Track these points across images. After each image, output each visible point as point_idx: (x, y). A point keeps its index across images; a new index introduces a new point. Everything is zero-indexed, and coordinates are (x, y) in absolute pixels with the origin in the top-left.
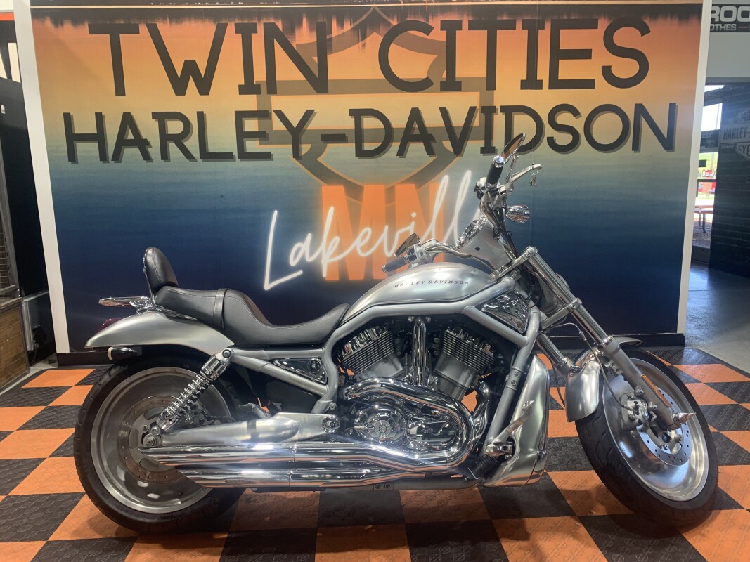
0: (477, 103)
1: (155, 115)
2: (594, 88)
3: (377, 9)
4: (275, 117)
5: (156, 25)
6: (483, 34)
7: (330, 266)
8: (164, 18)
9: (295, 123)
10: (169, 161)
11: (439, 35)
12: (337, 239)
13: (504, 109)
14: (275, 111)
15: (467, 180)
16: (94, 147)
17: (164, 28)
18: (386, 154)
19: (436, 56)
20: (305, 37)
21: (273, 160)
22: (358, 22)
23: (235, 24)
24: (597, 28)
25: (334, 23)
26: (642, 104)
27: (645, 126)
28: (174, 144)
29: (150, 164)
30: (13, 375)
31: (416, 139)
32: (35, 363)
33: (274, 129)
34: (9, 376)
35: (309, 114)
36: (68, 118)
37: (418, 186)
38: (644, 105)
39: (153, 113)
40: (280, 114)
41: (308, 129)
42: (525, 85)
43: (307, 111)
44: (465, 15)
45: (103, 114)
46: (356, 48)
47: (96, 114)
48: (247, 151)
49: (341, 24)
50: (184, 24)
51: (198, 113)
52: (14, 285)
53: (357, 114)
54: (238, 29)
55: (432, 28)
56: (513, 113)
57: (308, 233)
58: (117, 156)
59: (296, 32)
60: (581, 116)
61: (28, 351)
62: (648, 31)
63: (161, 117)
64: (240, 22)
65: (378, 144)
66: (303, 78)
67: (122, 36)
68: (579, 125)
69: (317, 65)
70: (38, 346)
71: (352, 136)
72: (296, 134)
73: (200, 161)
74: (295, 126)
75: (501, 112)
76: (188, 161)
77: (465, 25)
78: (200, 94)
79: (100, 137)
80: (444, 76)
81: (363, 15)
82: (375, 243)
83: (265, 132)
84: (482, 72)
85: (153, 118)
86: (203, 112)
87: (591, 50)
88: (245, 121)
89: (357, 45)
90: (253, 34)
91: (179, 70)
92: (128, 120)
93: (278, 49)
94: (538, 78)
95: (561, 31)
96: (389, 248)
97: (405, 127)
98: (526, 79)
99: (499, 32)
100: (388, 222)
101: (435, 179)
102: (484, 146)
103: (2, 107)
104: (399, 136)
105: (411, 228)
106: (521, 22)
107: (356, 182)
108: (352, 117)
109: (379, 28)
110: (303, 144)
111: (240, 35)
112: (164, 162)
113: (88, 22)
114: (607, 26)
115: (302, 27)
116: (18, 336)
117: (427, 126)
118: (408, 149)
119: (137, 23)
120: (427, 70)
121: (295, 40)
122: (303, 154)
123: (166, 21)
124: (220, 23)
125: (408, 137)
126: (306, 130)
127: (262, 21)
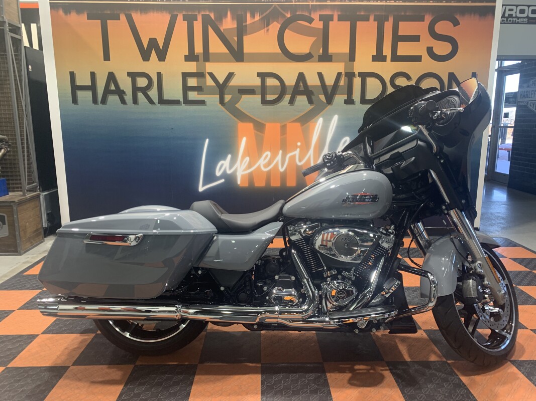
0: (342, 70)
1: (129, 74)
2: (421, 61)
3: (277, 6)
4: (208, 77)
5: (131, 14)
6: (348, 24)
7: (243, 176)
8: (137, 10)
10: (139, 105)
11: (318, 24)
13: (360, 74)
14: (209, 73)
15: (335, 121)
16: (89, 94)
17: (136, 17)
18: (281, 103)
19: (316, 38)
20: (229, 24)
21: (206, 105)
22: (264, 14)
23: (183, 15)
24: (424, 21)
25: (248, 15)
26: (453, 73)
28: (141, 93)
29: (125, 106)
31: (301, 93)
32: (47, 235)
33: (207, 84)
34: (31, 243)
35: (230, 76)
36: (72, 75)
37: (302, 125)
38: (455, 73)
39: (128, 73)
40: (211, 75)
41: (230, 85)
42: (375, 59)
43: (230, 73)
44: (335, 11)
45: (95, 73)
46: (262, 32)
47: (91, 72)
48: (190, 99)
49: (253, 16)
50: (149, 14)
51: (157, 73)
52: (35, 184)
53: (262, 76)
54: (185, 18)
55: (314, 20)
56: (366, 77)
57: (228, 155)
58: (104, 101)
59: (224, 20)
60: (412, 79)
61: (44, 228)
62: (459, 24)
63: (133, 76)
64: (186, 13)
65: (277, 96)
66: (227, 51)
67: (109, 22)
69: (236, 43)
70: (50, 225)
71: (259, 91)
72: (222, 88)
73: (158, 105)
74: (221, 83)
75: (358, 76)
76: (150, 105)
77: (336, 18)
78: (159, 61)
79: (93, 88)
80: (321, 51)
81: (267, 10)
82: (273, 162)
83: (201, 87)
84: (347, 50)
85: (128, 76)
86: (161, 73)
87: (419, 36)
88: (189, 79)
89: (263, 30)
90: (194, 22)
91: (145, 44)
92: (111, 77)
93: (211, 32)
94: (384, 54)
95: (400, 22)
96: (282, 166)
97: (294, 85)
98: (375, 54)
99: (358, 23)
100: (281, 148)
101: (313, 120)
102: (346, 99)
103: (30, 67)
104: (290, 91)
105: (297, 152)
106: (373, 17)
107: (261, 121)
108: (259, 78)
109: (278, 19)
110: (226, 95)
111: (186, 22)
112: (135, 105)
113: (87, 12)
114: (431, 20)
115: (227, 17)
116: (38, 217)
117: (309, 85)
118: (296, 100)
119: (118, 13)
120: (310, 47)
121: (222, 26)
122: (226, 102)
123: (138, 12)
124: (173, 13)
125: (296, 92)
126: (228, 86)
127: (200, 13)
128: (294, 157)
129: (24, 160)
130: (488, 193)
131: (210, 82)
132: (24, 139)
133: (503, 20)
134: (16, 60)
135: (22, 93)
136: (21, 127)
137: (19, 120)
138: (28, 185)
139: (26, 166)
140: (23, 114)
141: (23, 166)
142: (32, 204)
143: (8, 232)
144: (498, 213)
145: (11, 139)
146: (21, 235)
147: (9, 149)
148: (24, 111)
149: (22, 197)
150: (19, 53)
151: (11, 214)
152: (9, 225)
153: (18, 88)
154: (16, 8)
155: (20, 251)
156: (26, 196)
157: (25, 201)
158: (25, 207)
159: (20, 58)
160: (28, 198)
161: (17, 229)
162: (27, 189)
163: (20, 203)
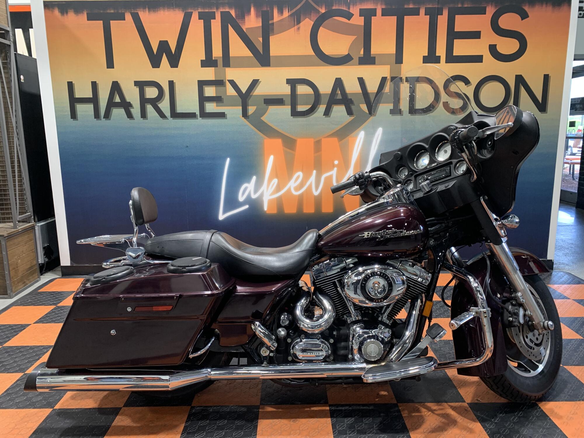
0: (387, 75)
1: (137, 83)
2: (482, 62)
4: (229, 86)
5: (138, 13)
6: (394, 19)
7: (270, 202)
8: (144, 8)
9: (244, 90)
10: (147, 119)
11: (358, 21)
12: (275, 181)
13: (408, 79)
14: (228, 80)
15: (379, 135)
16: (90, 107)
17: (145, 16)
18: (315, 114)
19: (356, 36)
20: (252, 22)
21: (226, 119)
22: (294, 10)
23: (199, 12)
24: (485, 14)
25: (275, 11)
26: (521, 76)
27: (523, 92)
28: (151, 106)
29: (132, 121)
30: (27, 282)
31: (339, 102)
32: (45, 273)
33: (227, 95)
34: (24, 282)
35: (255, 83)
36: (70, 85)
37: (340, 140)
38: (523, 76)
39: (135, 82)
40: (233, 83)
41: (254, 94)
42: (426, 60)
43: (253, 80)
44: (379, 4)
45: (97, 82)
46: (292, 31)
47: (92, 82)
48: (207, 112)
49: (281, 12)
50: (159, 12)
51: (169, 81)
52: (29, 213)
53: (293, 83)
54: (201, 16)
55: (353, 15)
56: (416, 83)
57: (253, 177)
58: (107, 115)
59: (247, 18)
60: (471, 85)
61: (40, 264)
62: (528, 17)
63: (141, 85)
64: (202, 11)
65: (308, 107)
66: (251, 55)
67: (112, 22)
68: (469, 91)
69: (261, 44)
70: (47, 260)
71: (288, 100)
72: (245, 98)
73: (171, 119)
74: (244, 92)
75: (406, 82)
76: (161, 119)
77: (379, 12)
78: (171, 67)
79: (94, 100)
80: (362, 52)
81: (298, 5)
82: (305, 184)
83: (221, 97)
84: (392, 50)
85: (135, 86)
86: (173, 81)
87: (480, 32)
88: (205, 88)
89: (293, 28)
91: (155, 48)
92: (116, 87)
93: (231, 31)
94: (437, 55)
96: (317, 189)
97: (330, 93)
98: (427, 55)
99: (406, 18)
100: (315, 169)
101: (353, 134)
102: (392, 108)
103: (22, 77)
104: (325, 100)
105: (334, 172)
106: (424, 10)
107: (291, 136)
108: (289, 85)
109: (311, 15)
110: (250, 106)
111: (203, 20)
112: (143, 119)
113: (87, 11)
114: (494, 12)
115: (250, 14)
116: (33, 252)
117: (347, 92)
118: (332, 110)
119: (123, 12)
120: (348, 48)
121: (245, 25)
122: (250, 114)
123: (146, 10)
124: (187, 11)
125: (332, 101)
126: (252, 95)
127: (219, 10)
128: (330, 178)
129: (15, 186)
132: (15, 161)
135: (12, 108)
136: (11, 148)
137: (8, 140)
138: (19, 215)
139: (17, 193)
140: (13, 132)
141: (13, 193)
142: (25, 237)
146: (11, 274)
148: (15, 128)
149: (13, 230)
150: (8, 61)
153: (7, 102)
154: (5, 8)
155: (10, 293)
156: (18, 228)
157: (16, 234)
158: (16, 241)
159: (9, 66)
160: (20, 230)
161: (6, 268)
162: (18, 220)
163: (10, 237)
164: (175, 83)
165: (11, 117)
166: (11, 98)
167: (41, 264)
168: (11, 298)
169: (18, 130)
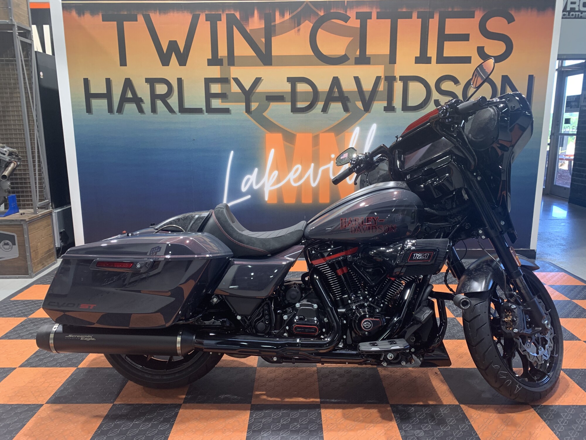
0: (381, 74)
1: (148, 80)
2: (470, 63)
3: (309, 3)
4: (233, 83)
5: (149, 15)
6: (388, 22)
7: (271, 192)
8: (155, 10)
10: (157, 114)
11: (355, 23)
12: (276, 173)
13: (402, 78)
14: (232, 78)
15: (373, 130)
16: (104, 102)
17: (156, 18)
18: (313, 111)
19: (352, 38)
20: (256, 24)
21: (231, 114)
22: (295, 13)
23: (206, 15)
24: (474, 18)
25: (277, 14)
26: (507, 76)
28: (160, 101)
29: (143, 115)
30: (46, 264)
31: (335, 100)
33: (232, 91)
34: (43, 264)
35: (258, 81)
36: (86, 82)
37: (337, 135)
38: (509, 76)
39: (146, 79)
40: (236, 80)
41: (257, 91)
42: (418, 60)
43: (256, 78)
44: (374, 8)
45: (111, 79)
46: (292, 33)
47: (106, 79)
48: (213, 107)
49: (282, 15)
50: (169, 14)
51: (178, 79)
52: (48, 200)
53: (293, 81)
54: (208, 18)
55: (350, 18)
56: (408, 81)
57: (255, 168)
58: (120, 110)
59: (250, 20)
60: (460, 84)
61: (56, 248)
62: (513, 20)
63: (152, 82)
64: (209, 13)
65: (307, 104)
66: (254, 54)
67: (125, 23)
68: (458, 91)
69: (264, 44)
70: (62, 244)
71: (288, 97)
72: (248, 95)
73: (179, 114)
74: (247, 89)
75: (399, 80)
76: (170, 113)
77: (374, 15)
78: (180, 65)
79: (108, 96)
80: (358, 53)
81: (298, 8)
82: (304, 176)
83: (226, 93)
84: (386, 50)
85: (146, 82)
86: (181, 78)
87: (469, 34)
88: (212, 85)
89: (294, 30)
90: (218, 22)
91: (165, 48)
92: (128, 84)
93: (236, 33)
94: (428, 56)
95: (447, 20)
96: (315, 180)
97: (328, 91)
98: (419, 56)
99: (399, 21)
100: (313, 163)
101: (349, 129)
102: (386, 105)
103: (41, 73)
104: (323, 97)
105: (331, 165)
106: (417, 13)
107: (290, 131)
108: (289, 83)
109: (310, 17)
110: (253, 102)
111: (209, 22)
112: (153, 114)
113: (102, 12)
114: (482, 16)
115: (254, 17)
116: (50, 236)
117: (344, 90)
118: (330, 107)
119: (136, 13)
120: (345, 48)
121: (249, 26)
122: (252, 110)
123: (157, 12)
124: (195, 13)
125: (330, 98)
126: (255, 92)
127: (225, 12)
128: (326, 171)
129: (35, 174)
130: (547, 209)
131: (235, 88)
132: (35, 152)
133: (564, 15)
134: (26, 67)
135: (33, 102)
136: (32, 139)
137: (30, 131)
138: (40, 202)
139: (37, 181)
140: (34, 124)
141: (34, 181)
142: (44, 223)
143: (18, 253)
144: (557, 232)
145: (21, 152)
146: (32, 255)
147: (19, 163)
148: (35, 121)
149: (33, 215)
150: (30, 58)
151: (21, 234)
152: (19, 246)
153: (29, 96)
154: (26, 9)
155: (31, 273)
156: (38, 214)
157: (37, 219)
158: (36, 225)
159: (30, 64)
160: (39, 216)
161: (28, 250)
162: (38, 206)
163: (30, 222)
164: (183, 80)
165: (32, 111)
166: (32, 93)
167: (58, 248)
168: (32, 278)
169: (38, 123)
